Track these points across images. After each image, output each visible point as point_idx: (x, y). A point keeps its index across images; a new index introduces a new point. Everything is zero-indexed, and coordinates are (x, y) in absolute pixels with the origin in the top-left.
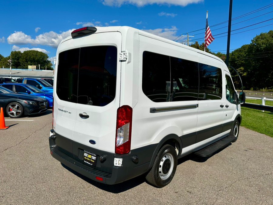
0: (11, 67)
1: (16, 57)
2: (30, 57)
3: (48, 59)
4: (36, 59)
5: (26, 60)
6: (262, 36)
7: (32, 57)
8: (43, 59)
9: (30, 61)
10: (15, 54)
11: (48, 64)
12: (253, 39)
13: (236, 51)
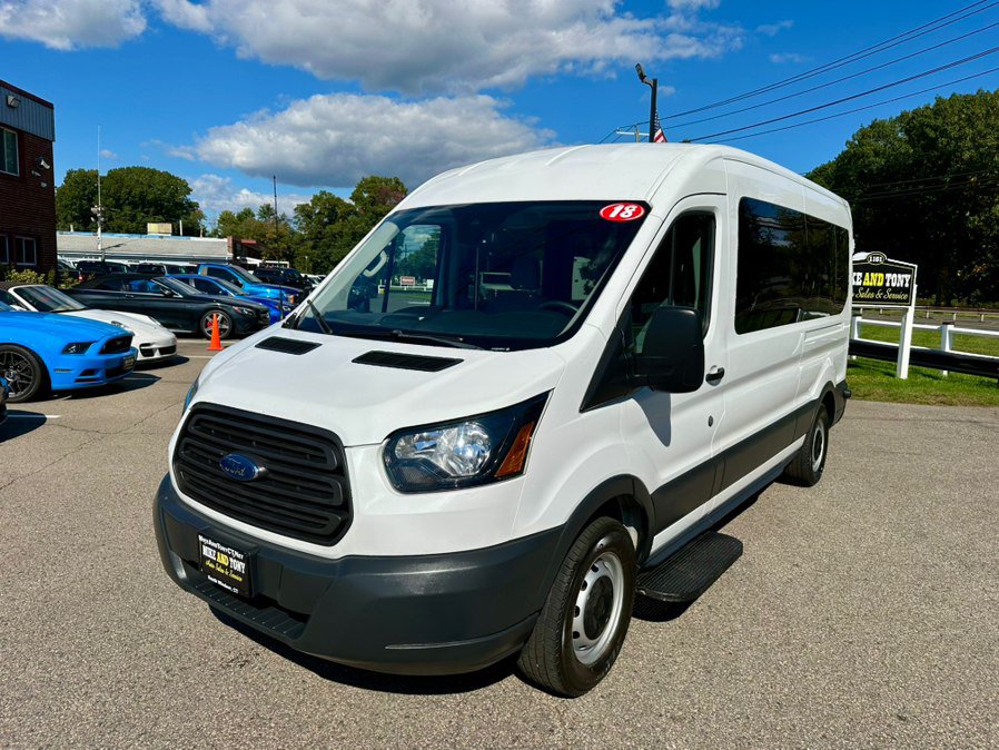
0: (99, 229)
1: (86, 192)
2: (130, 192)
3: (188, 197)
4: (150, 197)
5: (118, 200)
6: (877, 130)
7: (137, 191)
8: (173, 195)
9: (129, 204)
10: (83, 181)
11: (188, 213)
12: (851, 140)
13: (820, 171)
